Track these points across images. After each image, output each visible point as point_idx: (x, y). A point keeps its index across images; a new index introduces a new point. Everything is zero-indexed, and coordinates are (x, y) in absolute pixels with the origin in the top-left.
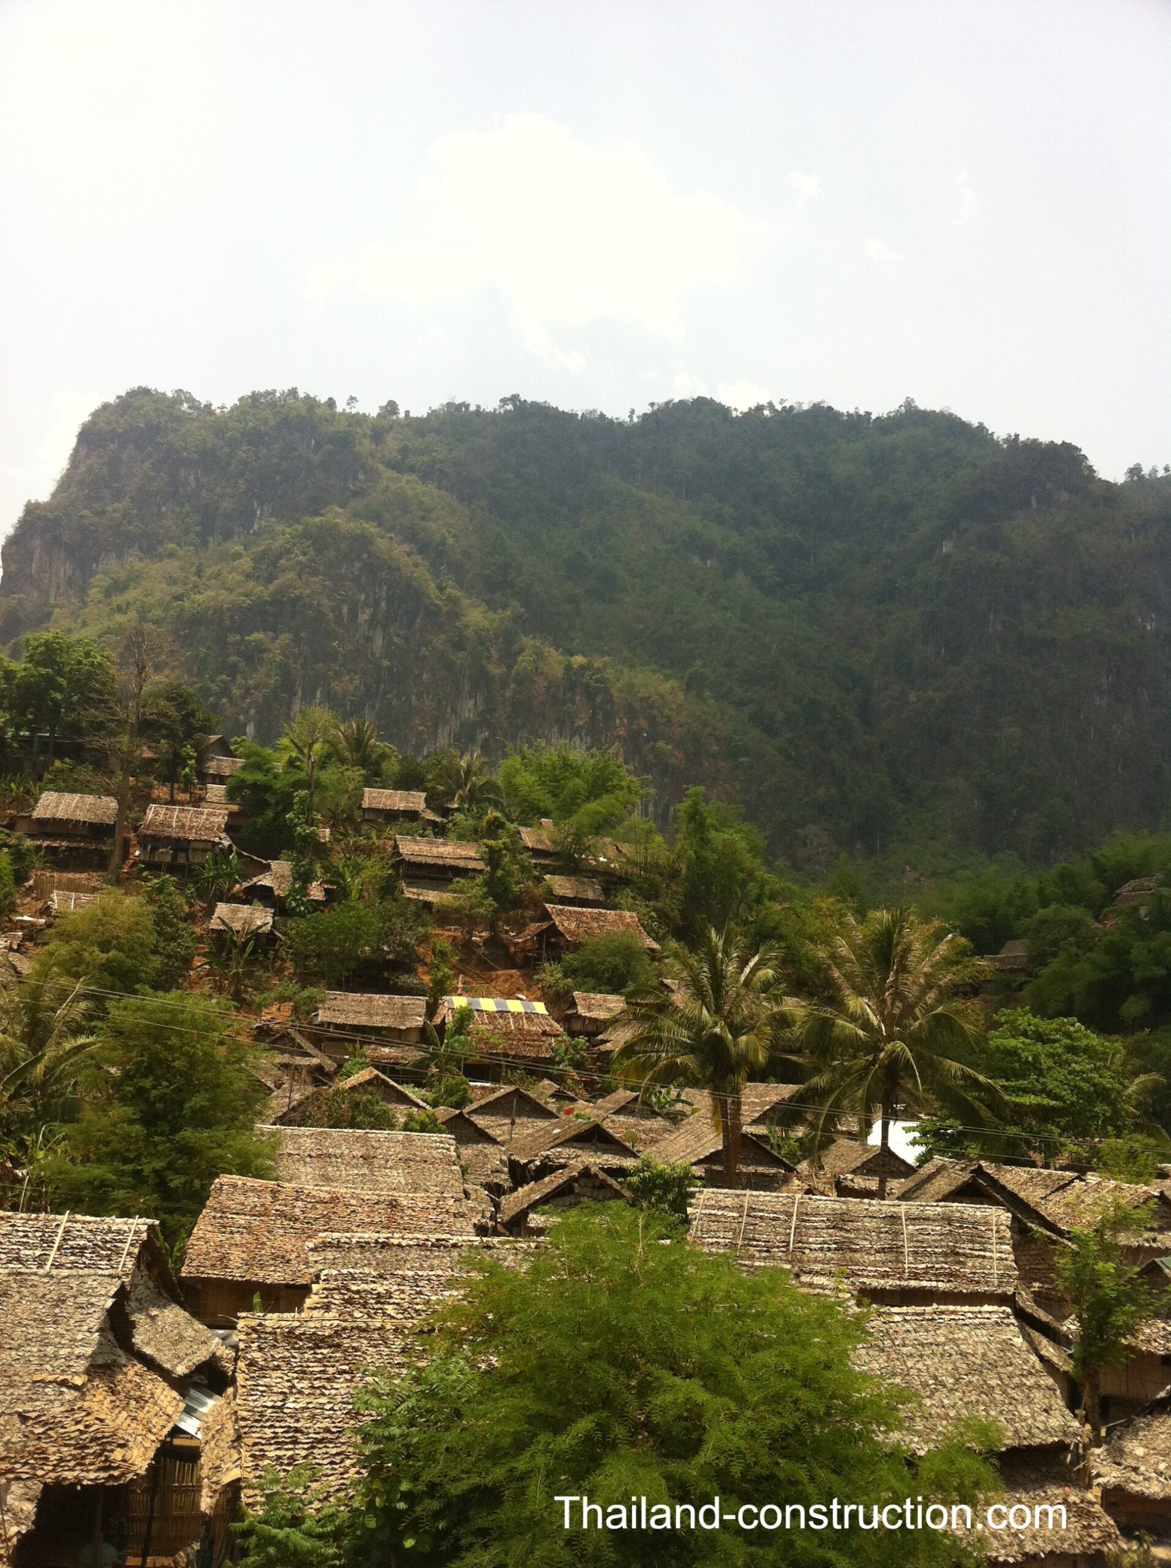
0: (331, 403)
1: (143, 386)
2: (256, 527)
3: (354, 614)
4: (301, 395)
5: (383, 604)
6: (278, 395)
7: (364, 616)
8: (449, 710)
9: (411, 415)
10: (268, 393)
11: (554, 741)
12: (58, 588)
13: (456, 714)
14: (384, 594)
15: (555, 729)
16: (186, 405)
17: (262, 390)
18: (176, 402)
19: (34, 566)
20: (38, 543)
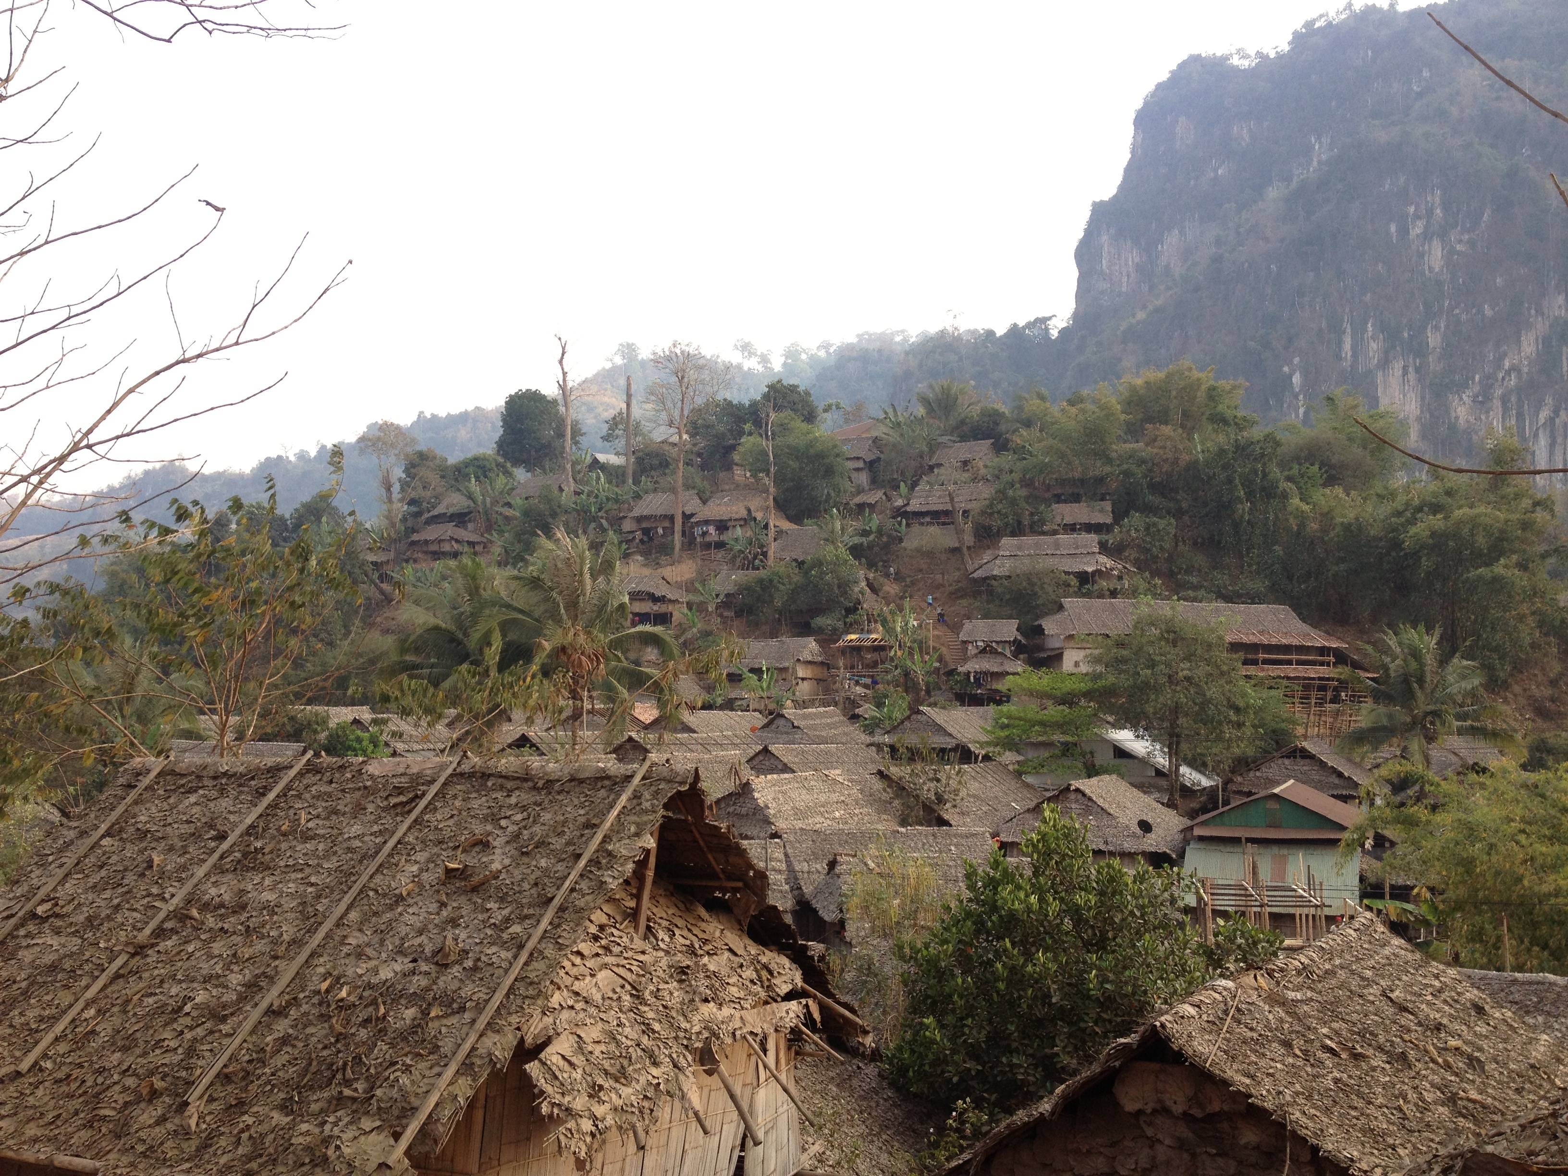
1: (1193, 54)
5: (1438, 211)
7: (1417, 229)
14: (1437, 200)
18: (1225, 58)
19: (1104, 262)
20: (1105, 238)
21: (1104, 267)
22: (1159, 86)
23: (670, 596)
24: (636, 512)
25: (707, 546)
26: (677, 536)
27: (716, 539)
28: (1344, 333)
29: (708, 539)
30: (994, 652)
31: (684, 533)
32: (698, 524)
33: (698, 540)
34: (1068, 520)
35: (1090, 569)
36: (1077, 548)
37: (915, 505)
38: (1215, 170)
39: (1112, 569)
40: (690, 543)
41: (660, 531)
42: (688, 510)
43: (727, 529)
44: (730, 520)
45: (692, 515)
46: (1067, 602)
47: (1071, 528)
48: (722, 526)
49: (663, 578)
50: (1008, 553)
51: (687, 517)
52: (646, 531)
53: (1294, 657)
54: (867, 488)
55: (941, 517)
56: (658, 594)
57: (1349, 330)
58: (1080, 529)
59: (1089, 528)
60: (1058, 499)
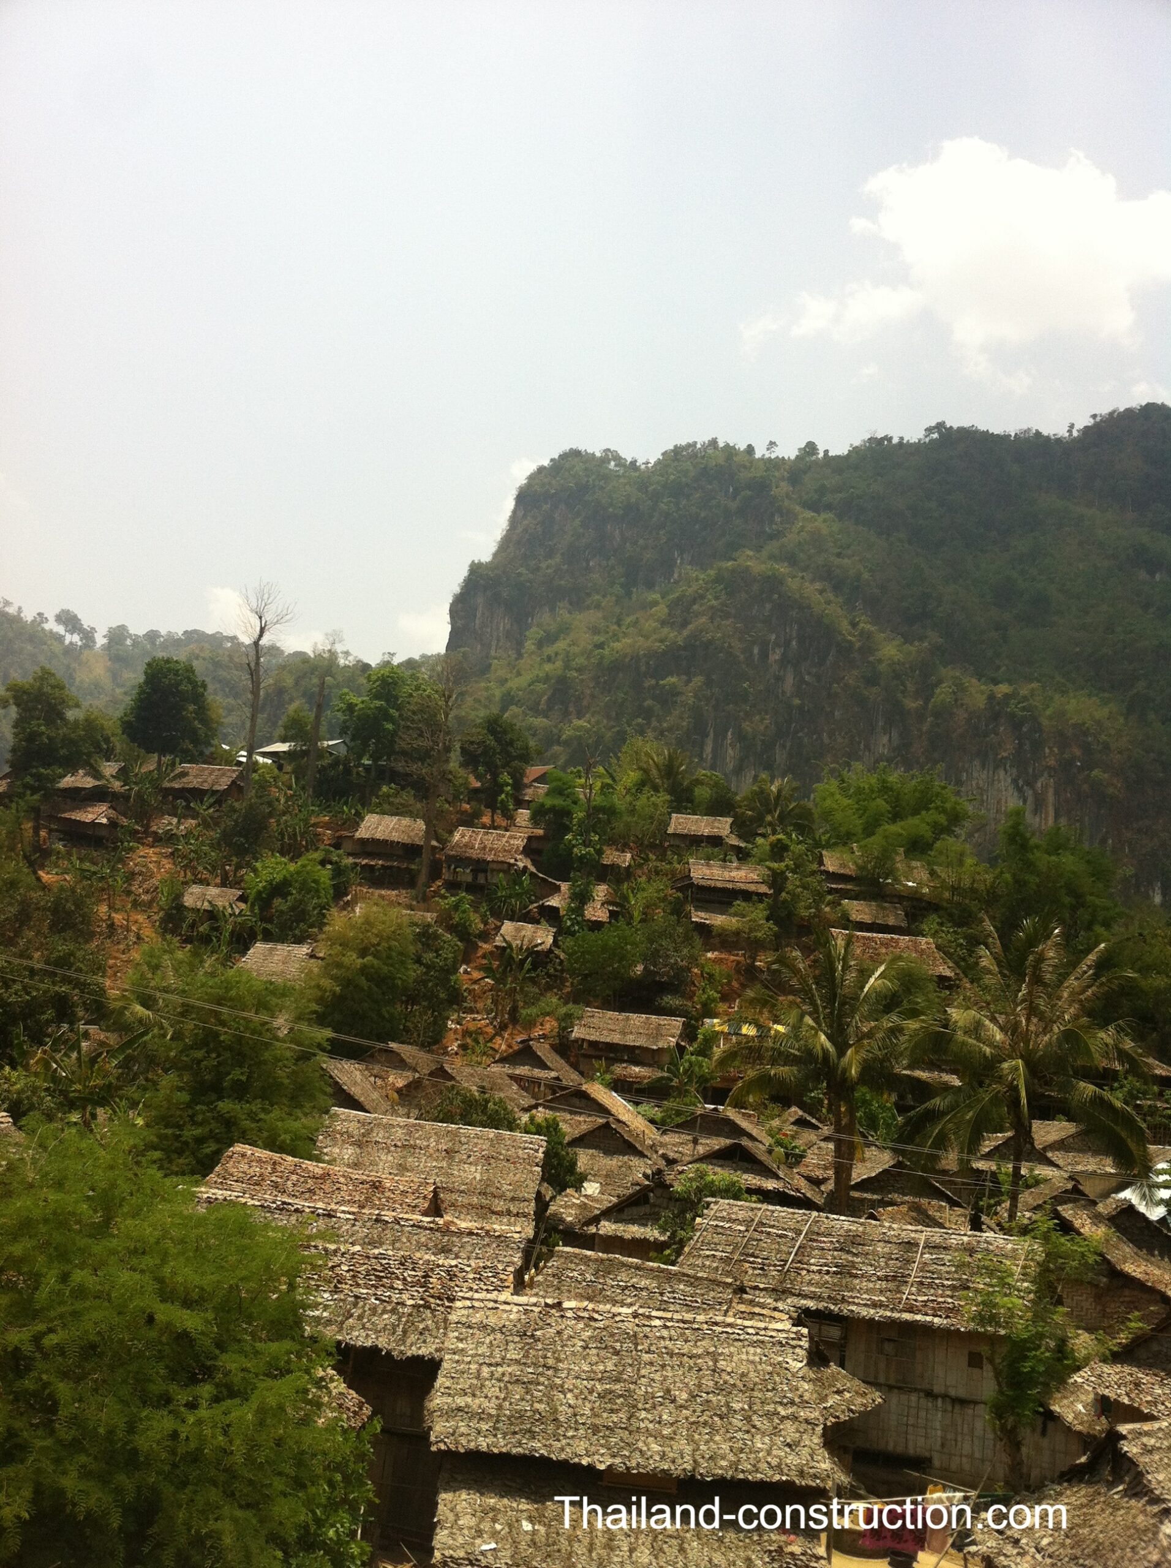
0: (750, 449)
1: (574, 447)
2: (676, 576)
3: (764, 655)
4: (721, 444)
5: (794, 643)
6: (699, 446)
7: (775, 656)
8: (862, 746)
9: (830, 454)
10: (689, 445)
11: (975, 774)
12: (498, 640)
13: (870, 751)
14: (794, 634)
15: (977, 762)
16: (613, 463)
17: (684, 443)
18: (603, 460)
19: (477, 622)
20: (480, 600)
21: (477, 627)
22: (542, 470)
28: (708, 736)
57: (712, 735)
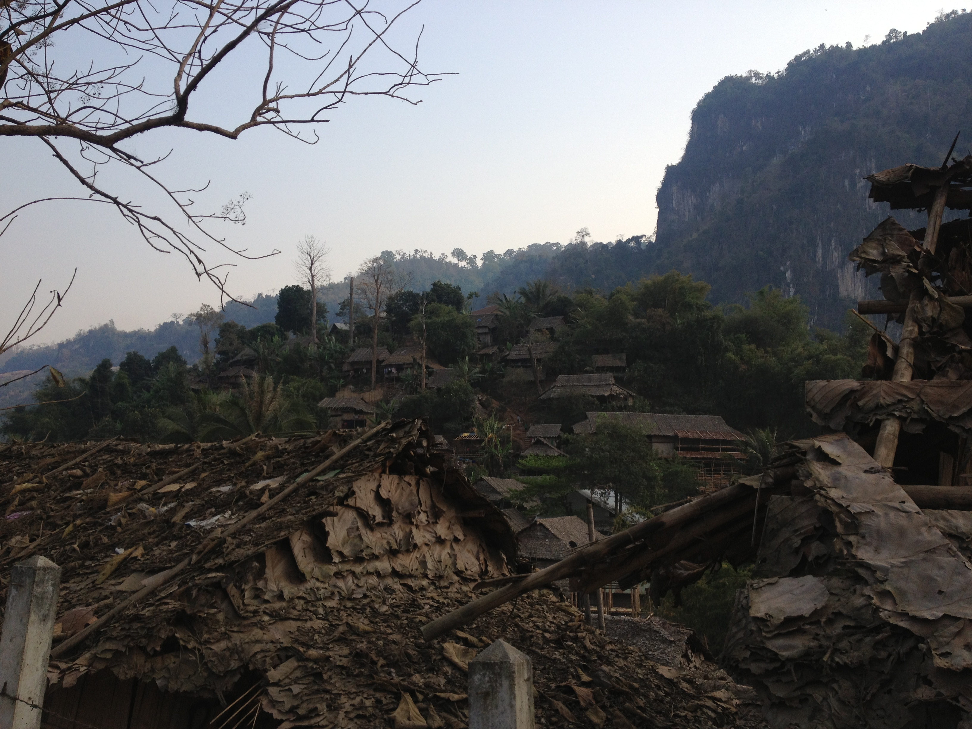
0: (849, 45)
3: (853, 184)
4: (827, 47)
6: (812, 52)
7: (861, 184)
9: (908, 34)
10: (805, 53)
18: (748, 78)
19: (674, 202)
20: (675, 189)
21: (674, 205)
22: (707, 96)
23: (365, 410)
24: (351, 359)
25: (391, 380)
26: (373, 374)
27: (396, 375)
28: (818, 246)
29: (392, 375)
30: (542, 444)
31: (378, 372)
32: (386, 366)
33: (386, 376)
34: (600, 364)
35: (606, 394)
36: (600, 382)
37: (513, 355)
38: (742, 147)
39: (620, 394)
40: (381, 379)
41: (365, 371)
42: (381, 358)
43: (402, 369)
44: (404, 364)
45: (383, 361)
46: (589, 413)
47: (601, 369)
48: (400, 367)
49: (362, 399)
50: (560, 385)
51: (379, 362)
52: (356, 371)
53: (720, 446)
54: (490, 344)
55: (526, 363)
56: (358, 408)
57: (820, 245)
58: (607, 370)
59: (611, 369)
60: (597, 352)
